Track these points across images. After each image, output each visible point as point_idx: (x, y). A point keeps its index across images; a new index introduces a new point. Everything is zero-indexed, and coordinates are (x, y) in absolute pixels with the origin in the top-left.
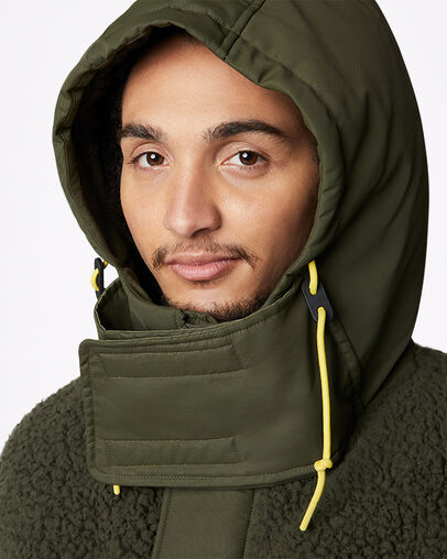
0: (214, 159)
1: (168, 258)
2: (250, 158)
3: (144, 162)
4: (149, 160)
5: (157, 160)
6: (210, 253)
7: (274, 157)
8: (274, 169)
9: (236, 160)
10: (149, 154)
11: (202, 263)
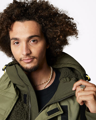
0: (28, 42)
1: (22, 59)
2: (34, 41)
3: (16, 44)
4: (16, 43)
5: (18, 43)
6: (29, 58)
7: (38, 40)
8: (39, 42)
9: (32, 42)
10: (16, 42)
11: (28, 60)
